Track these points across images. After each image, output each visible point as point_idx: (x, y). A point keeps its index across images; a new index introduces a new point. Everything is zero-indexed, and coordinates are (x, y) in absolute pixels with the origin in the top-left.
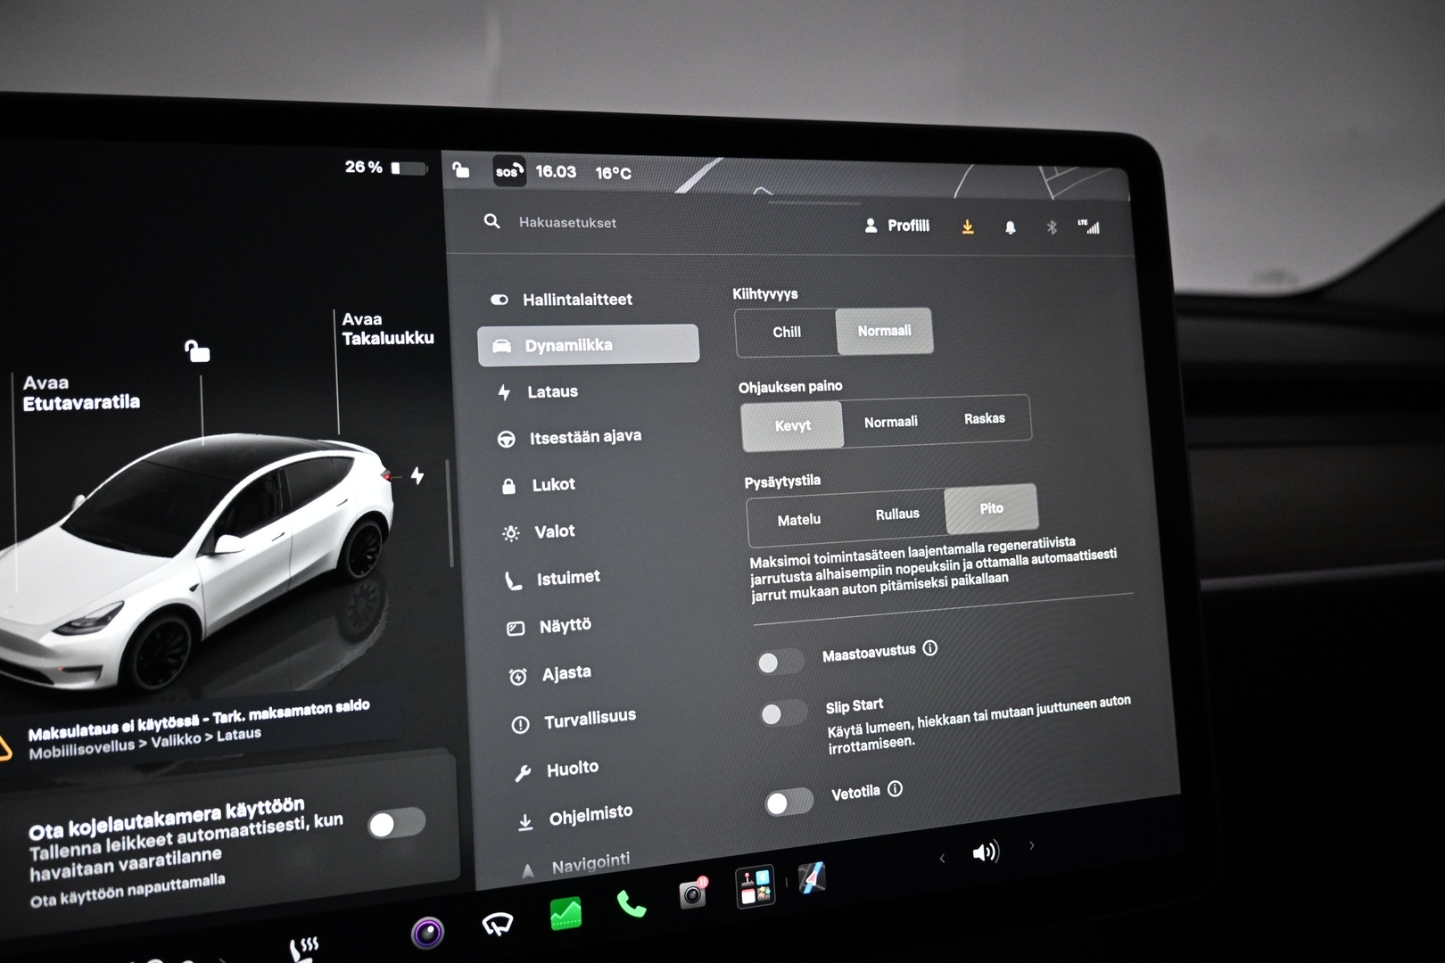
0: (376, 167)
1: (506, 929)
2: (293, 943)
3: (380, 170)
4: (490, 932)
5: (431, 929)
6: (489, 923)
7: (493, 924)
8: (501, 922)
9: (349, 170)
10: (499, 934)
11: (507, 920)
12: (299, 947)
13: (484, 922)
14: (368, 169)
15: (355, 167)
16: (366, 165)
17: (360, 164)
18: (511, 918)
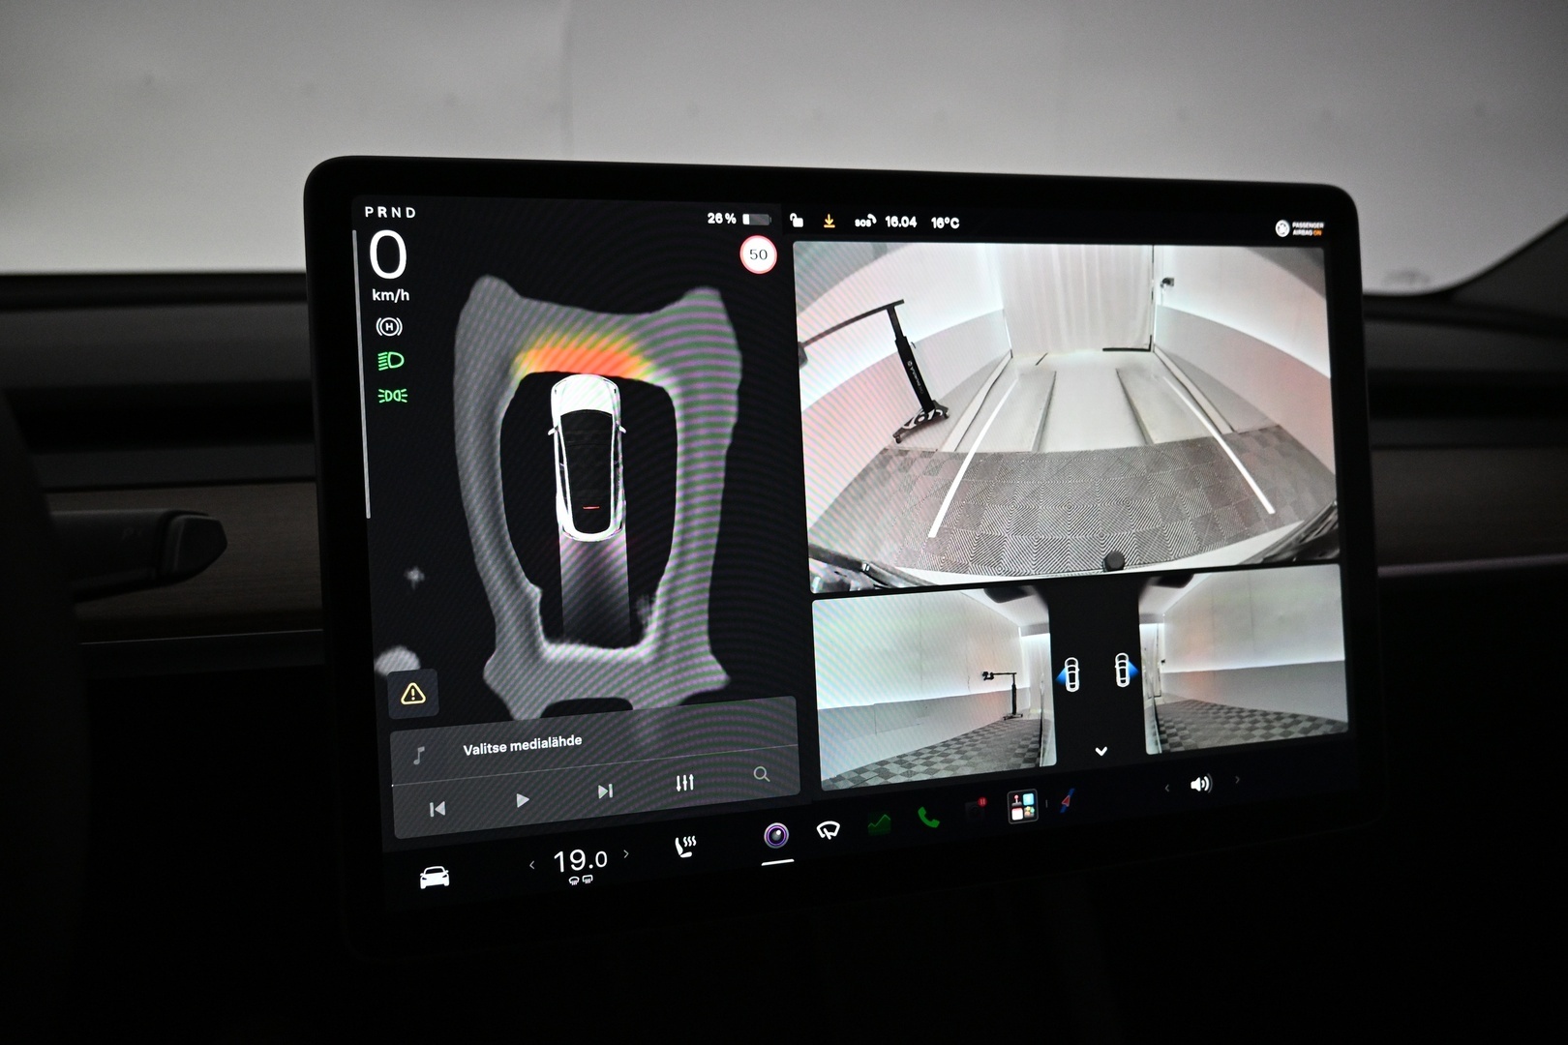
0: (731, 219)
1: (835, 834)
2: (677, 840)
3: (734, 221)
4: (823, 836)
5: (779, 833)
6: (822, 829)
7: (825, 830)
8: (831, 828)
9: (711, 221)
10: (830, 838)
11: (835, 827)
12: (682, 844)
13: (818, 828)
14: (725, 220)
15: (715, 218)
16: (724, 217)
17: (719, 215)
18: (838, 826)
